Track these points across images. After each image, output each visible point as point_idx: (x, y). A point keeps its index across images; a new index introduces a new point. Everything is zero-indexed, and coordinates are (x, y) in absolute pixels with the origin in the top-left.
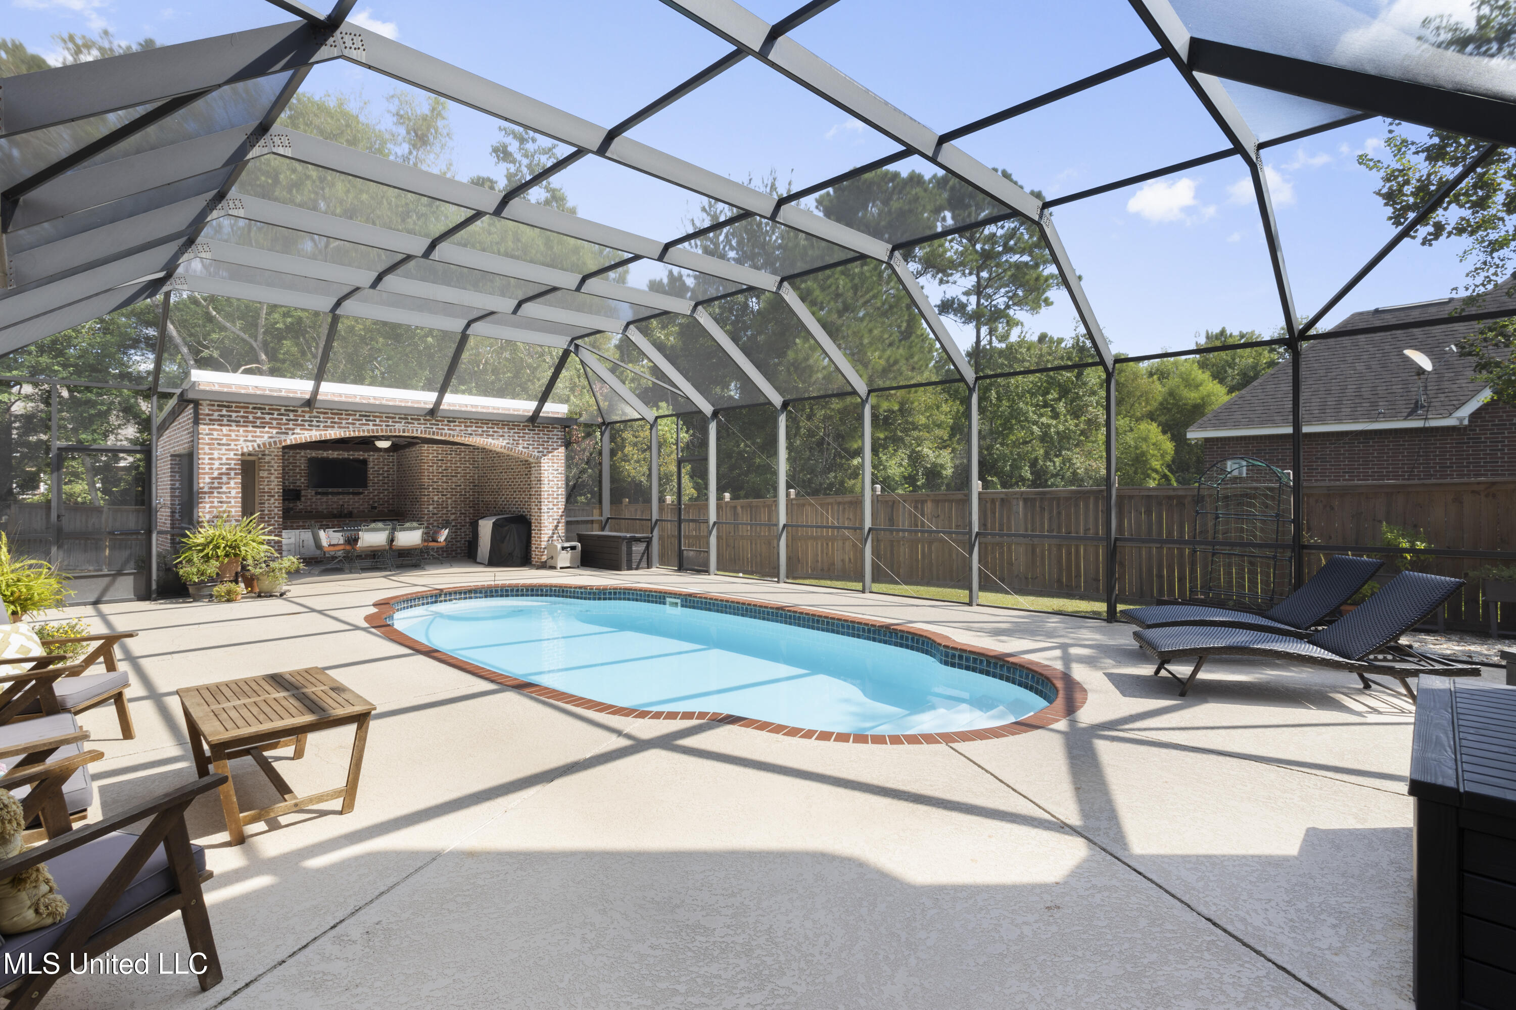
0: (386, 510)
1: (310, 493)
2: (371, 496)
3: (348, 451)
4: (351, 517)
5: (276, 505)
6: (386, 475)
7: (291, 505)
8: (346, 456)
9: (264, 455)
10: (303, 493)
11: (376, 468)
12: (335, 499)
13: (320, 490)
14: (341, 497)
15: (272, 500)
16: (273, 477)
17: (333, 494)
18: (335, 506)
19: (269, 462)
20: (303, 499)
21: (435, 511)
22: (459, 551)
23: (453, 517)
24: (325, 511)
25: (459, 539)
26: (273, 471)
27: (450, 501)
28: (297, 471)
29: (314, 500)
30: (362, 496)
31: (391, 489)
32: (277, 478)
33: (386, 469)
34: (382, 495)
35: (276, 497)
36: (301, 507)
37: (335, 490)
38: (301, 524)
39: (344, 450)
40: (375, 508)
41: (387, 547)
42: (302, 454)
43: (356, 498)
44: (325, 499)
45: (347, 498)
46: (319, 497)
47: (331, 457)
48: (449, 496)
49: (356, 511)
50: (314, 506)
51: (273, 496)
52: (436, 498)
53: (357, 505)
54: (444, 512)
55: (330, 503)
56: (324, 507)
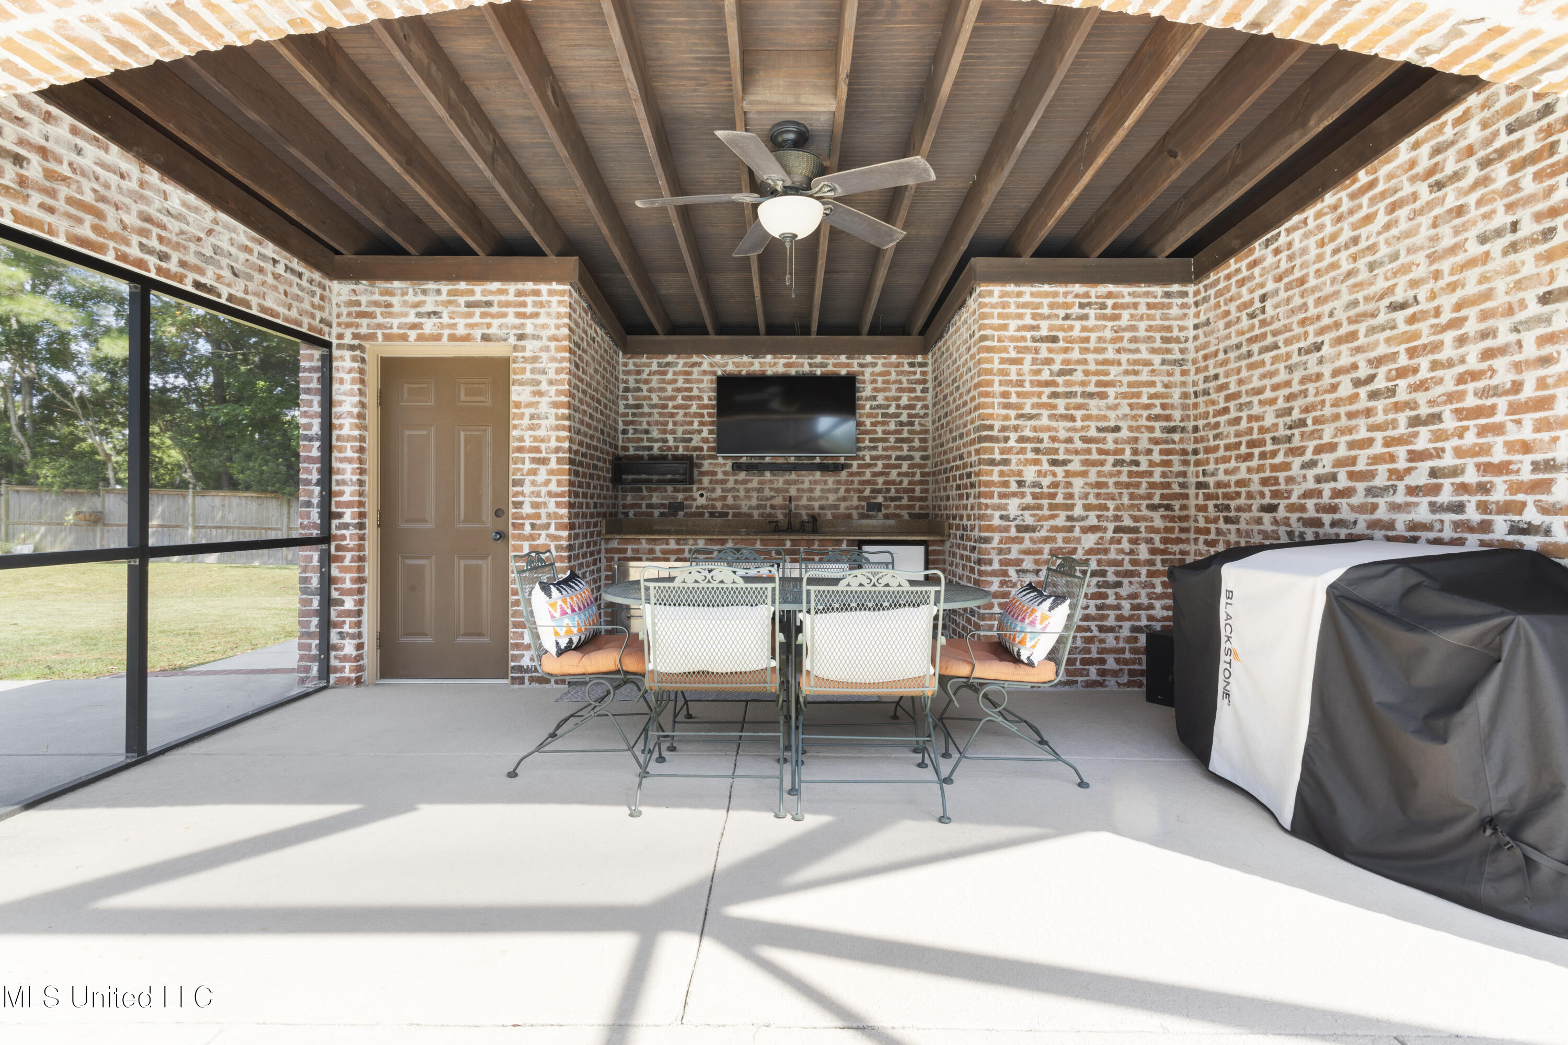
0: (905, 513)
1: (722, 464)
2: (868, 476)
3: (808, 351)
4: (815, 531)
5: (553, 487)
6: (904, 418)
7: (680, 496)
8: (806, 369)
9: (521, 337)
10: (707, 465)
11: (880, 400)
12: (780, 481)
13: (744, 458)
14: (793, 476)
15: (542, 475)
16: (544, 401)
17: (775, 468)
18: (779, 501)
19: (535, 359)
20: (706, 480)
21: (1029, 521)
22: (1111, 664)
23: (1089, 541)
24: (756, 514)
25: (1111, 622)
26: (544, 387)
27: (1078, 483)
28: (694, 409)
29: (730, 485)
30: (844, 474)
31: (917, 455)
32: (556, 405)
33: (904, 401)
34: (894, 473)
35: (553, 465)
36: (702, 501)
37: (779, 458)
38: (673, 545)
39: (800, 352)
40: (878, 507)
41: (773, 685)
42: (705, 367)
43: (831, 480)
44: (755, 482)
45: (807, 479)
46: (742, 475)
47: (770, 372)
48: (1075, 466)
49: (829, 515)
50: (730, 501)
51: (544, 461)
52: (1030, 474)
53: (832, 497)
54: (1061, 521)
55: (767, 493)
56: (754, 502)
